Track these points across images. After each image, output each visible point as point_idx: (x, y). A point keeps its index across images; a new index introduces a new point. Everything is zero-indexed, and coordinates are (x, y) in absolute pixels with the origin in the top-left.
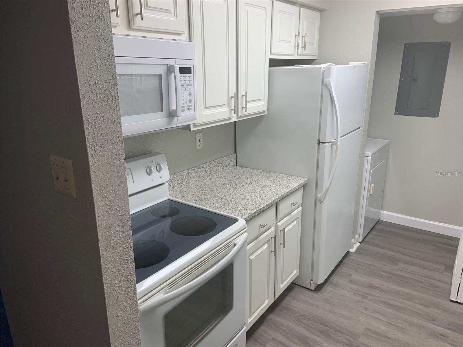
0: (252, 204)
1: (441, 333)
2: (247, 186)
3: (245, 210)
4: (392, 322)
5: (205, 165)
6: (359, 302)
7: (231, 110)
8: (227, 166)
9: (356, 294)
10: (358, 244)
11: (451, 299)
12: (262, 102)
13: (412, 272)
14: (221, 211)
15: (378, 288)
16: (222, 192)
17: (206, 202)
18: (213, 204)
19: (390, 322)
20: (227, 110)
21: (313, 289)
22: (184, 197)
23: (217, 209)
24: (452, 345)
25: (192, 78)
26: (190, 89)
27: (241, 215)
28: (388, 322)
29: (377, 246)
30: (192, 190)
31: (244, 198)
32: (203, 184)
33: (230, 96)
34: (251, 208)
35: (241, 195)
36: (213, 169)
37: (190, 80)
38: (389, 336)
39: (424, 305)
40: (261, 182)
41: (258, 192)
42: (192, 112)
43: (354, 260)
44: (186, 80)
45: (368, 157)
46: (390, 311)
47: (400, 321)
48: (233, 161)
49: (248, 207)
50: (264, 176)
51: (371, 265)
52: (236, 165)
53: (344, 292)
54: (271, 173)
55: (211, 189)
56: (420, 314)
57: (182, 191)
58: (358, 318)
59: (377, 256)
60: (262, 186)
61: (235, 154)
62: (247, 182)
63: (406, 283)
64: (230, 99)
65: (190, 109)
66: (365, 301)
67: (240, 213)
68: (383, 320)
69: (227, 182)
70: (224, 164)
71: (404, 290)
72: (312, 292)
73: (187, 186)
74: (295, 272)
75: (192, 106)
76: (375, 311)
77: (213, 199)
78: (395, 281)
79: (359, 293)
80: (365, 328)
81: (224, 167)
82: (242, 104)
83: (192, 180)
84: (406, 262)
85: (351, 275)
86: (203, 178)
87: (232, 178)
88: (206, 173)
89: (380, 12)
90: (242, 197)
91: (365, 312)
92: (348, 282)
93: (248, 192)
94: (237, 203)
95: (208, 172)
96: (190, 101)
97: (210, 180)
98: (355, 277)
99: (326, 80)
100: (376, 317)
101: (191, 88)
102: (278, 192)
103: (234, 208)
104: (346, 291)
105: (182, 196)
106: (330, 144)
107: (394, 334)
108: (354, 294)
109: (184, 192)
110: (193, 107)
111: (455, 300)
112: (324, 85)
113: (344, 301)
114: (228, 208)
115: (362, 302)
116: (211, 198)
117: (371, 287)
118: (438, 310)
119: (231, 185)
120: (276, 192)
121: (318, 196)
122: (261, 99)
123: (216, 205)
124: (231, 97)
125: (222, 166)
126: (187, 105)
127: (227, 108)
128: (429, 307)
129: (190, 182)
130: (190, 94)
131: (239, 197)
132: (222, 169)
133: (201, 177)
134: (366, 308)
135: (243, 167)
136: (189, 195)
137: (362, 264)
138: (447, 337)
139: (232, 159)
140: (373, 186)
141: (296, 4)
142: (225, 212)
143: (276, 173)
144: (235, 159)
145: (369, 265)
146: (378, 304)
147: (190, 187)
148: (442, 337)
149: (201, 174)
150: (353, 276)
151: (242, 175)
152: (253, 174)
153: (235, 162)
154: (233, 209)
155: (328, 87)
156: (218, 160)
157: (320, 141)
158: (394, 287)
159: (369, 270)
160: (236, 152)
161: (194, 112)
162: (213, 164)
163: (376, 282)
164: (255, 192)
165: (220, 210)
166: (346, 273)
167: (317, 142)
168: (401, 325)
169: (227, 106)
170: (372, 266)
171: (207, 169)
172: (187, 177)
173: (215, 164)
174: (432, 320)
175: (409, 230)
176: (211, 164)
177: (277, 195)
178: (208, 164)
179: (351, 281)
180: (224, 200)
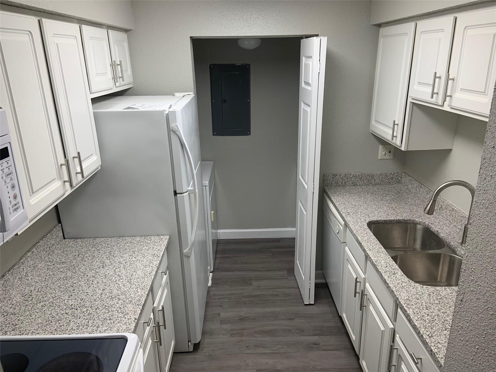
0: (128, 301)
1: (313, 342)
2: (102, 271)
3: (125, 316)
4: (274, 350)
5: (26, 258)
6: (239, 342)
7: (64, 182)
8: (53, 245)
9: (233, 335)
10: (211, 274)
11: (305, 303)
12: (94, 157)
13: (266, 288)
14: (92, 332)
15: (247, 317)
16: (73, 294)
17: (59, 323)
18: (72, 323)
19: (272, 352)
20: (58, 185)
21: (192, 350)
22: (17, 326)
23: (85, 330)
24: (325, 351)
25: (11, 162)
26: (11, 179)
27: (125, 327)
28: (271, 353)
29: (228, 270)
30: (23, 308)
31: (111, 295)
32: (32, 288)
33: (59, 164)
34: (132, 309)
35: (103, 290)
36: (37, 258)
37: (9, 165)
38: (278, 369)
39: (289, 319)
40: (116, 258)
41: (124, 277)
42: (21, 211)
43: (214, 295)
44: (4, 169)
45: (206, 186)
46: (268, 339)
47: (279, 347)
48: (59, 235)
49: (126, 308)
50: (115, 246)
51: (231, 294)
52: (64, 238)
53: (222, 338)
54: (121, 238)
55: (53, 295)
56: (290, 330)
57: (5, 314)
58: (246, 363)
59: (232, 281)
60: (122, 265)
61: (60, 224)
62: (98, 264)
63: (267, 301)
64: (60, 168)
65: (17, 208)
66: (243, 338)
67: (121, 325)
68: (267, 352)
69: (69, 274)
70: (49, 245)
71: (268, 310)
72: (192, 353)
73: (9, 302)
74: (173, 343)
75: (18, 203)
76: (256, 346)
77: (66, 314)
78: (257, 303)
79: (235, 332)
80: (256, 370)
81: (49, 248)
82: (75, 169)
83: (12, 289)
84: (257, 279)
85: (219, 314)
86: (26, 277)
87: (72, 265)
88: (29, 269)
89: (193, 38)
90: (108, 294)
91: (248, 351)
92: (220, 324)
93: (110, 282)
94: (107, 308)
95: (32, 266)
96: (15, 197)
97: (40, 278)
98: (223, 315)
99: (172, 125)
100: (259, 352)
101: (13, 177)
102: (149, 269)
103: (107, 317)
104: (223, 336)
105: (13, 324)
106: (188, 193)
107: (282, 364)
108: (231, 335)
109: (12, 316)
110: (21, 204)
111: (308, 303)
112: (171, 130)
113: (226, 349)
114: (100, 323)
115: (242, 341)
116: (62, 312)
117: (242, 319)
118: (301, 319)
119: (78, 277)
120: (146, 269)
121: (184, 252)
122: (92, 154)
123: (79, 322)
124: (61, 165)
125: (47, 248)
126: (12, 204)
127: (58, 181)
128: (293, 319)
129: (11, 292)
130: (13, 187)
131: (103, 296)
132: (48, 252)
133: (23, 278)
134: (248, 347)
135: (76, 238)
136: (22, 318)
137: (223, 297)
138: (318, 344)
139: (58, 233)
140: (213, 213)
141: (103, 26)
142: (100, 332)
143: (127, 238)
144: (61, 231)
145: (229, 295)
146: (255, 336)
147: (14, 302)
148: (315, 346)
149: (22, 273)
150: (221, 314)
151: (84, 254)
152: (98, 248)
153: (61, 234)
154: (108, 321)
155: (176, 132)
156: (41, 242)
157: (177, 192)
158: (259, 310)
159: (232, 300)
160: (60, 222)
161: (23, 210)
162: (35, 251)
163: (244, 312)
164: (119, 278)
165: (90, 329)
166: (214, 314)
167: (173, 193)
168: (282, 351)
169: (58, 179)
170: (233, 294)
171: (29, 263)
172: (4, 289)
173: (38, 251)
174: (301, 331)
175: (244, 242)
176: (33, 252)
177: (150, 273)
178: (29, 254)
179: (223, 322)
180: (85, 310)
